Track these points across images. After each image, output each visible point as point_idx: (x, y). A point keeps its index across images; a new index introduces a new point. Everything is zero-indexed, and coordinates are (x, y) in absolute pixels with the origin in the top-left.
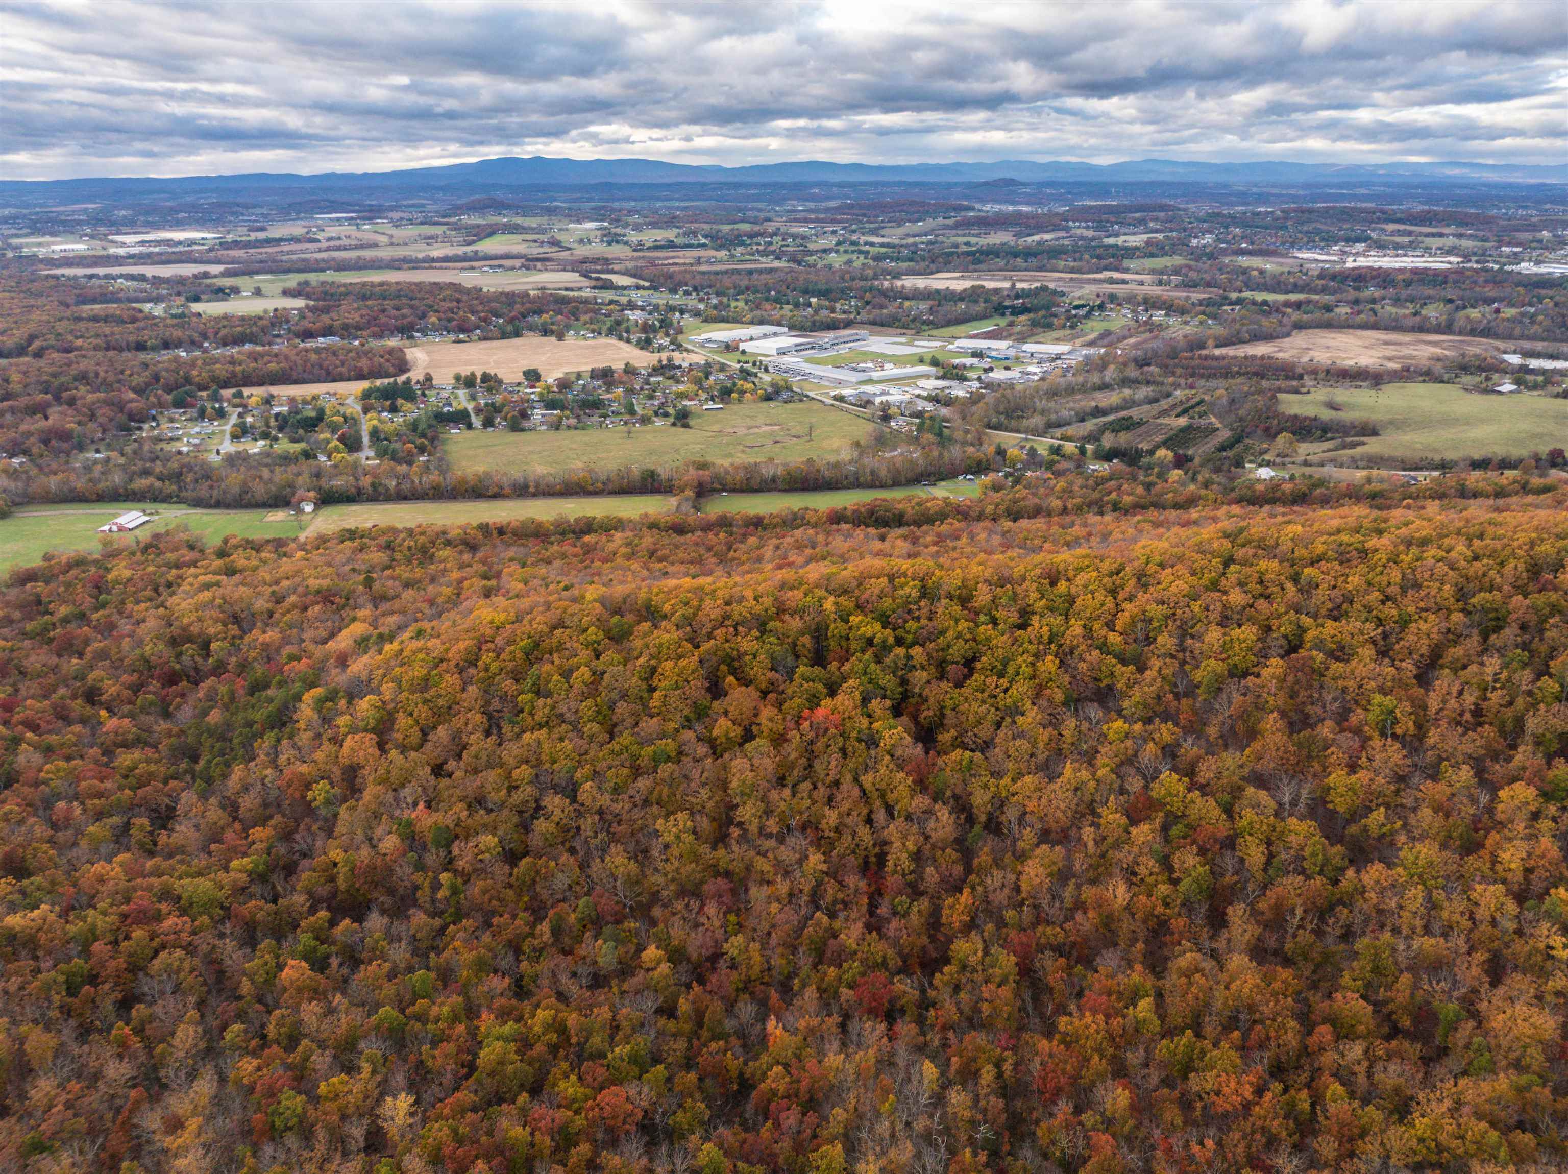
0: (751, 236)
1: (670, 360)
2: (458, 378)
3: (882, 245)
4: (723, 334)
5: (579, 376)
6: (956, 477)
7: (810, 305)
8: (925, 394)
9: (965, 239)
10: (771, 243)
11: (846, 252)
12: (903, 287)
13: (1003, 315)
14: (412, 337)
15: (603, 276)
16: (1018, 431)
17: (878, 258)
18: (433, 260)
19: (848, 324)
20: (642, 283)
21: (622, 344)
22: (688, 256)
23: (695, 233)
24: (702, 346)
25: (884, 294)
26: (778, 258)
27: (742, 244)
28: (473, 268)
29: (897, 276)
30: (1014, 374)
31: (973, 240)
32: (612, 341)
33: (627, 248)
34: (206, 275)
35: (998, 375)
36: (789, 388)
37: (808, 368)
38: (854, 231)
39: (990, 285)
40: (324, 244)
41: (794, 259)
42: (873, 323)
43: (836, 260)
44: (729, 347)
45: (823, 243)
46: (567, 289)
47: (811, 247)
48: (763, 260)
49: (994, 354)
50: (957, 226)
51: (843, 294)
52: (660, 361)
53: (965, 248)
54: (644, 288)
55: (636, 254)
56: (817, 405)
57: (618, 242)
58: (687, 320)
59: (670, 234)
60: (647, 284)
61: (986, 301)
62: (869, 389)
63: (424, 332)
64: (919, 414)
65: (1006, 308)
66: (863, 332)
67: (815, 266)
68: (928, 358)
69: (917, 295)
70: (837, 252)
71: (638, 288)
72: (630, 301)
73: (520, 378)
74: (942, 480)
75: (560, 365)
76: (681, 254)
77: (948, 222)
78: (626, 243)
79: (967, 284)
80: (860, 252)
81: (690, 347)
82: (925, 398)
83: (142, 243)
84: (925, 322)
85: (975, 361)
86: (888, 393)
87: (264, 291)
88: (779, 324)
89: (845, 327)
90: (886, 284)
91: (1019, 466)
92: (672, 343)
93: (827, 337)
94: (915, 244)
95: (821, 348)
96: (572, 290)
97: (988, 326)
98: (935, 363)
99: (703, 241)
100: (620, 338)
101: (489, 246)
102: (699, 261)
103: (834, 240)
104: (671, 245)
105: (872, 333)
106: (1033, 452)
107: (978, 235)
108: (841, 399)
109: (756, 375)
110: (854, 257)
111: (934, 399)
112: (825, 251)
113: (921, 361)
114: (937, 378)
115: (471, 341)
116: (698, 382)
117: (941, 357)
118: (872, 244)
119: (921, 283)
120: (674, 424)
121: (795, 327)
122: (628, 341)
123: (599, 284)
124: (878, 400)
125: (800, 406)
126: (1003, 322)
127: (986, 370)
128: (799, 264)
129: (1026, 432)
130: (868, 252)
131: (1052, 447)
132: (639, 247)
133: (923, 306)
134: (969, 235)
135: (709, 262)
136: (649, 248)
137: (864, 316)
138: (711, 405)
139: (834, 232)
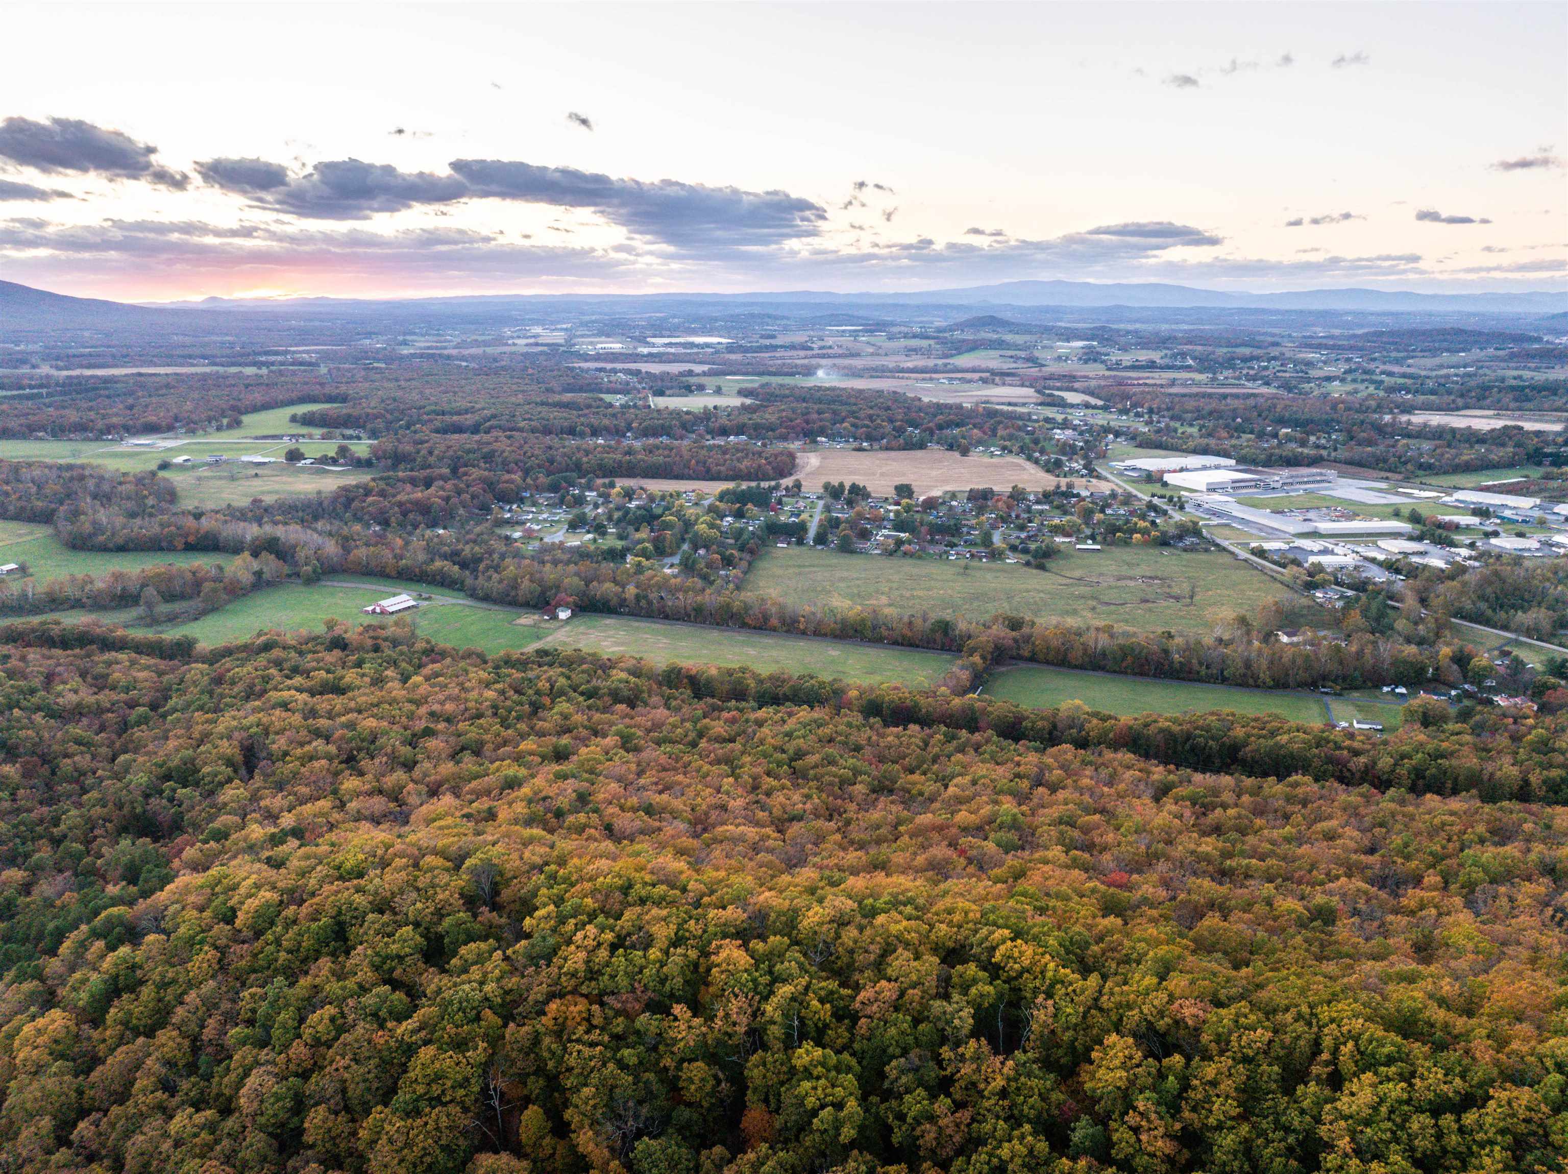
0: (1245, 360)
1: (1070, 486)
2: (827, 486)
3: (1404, 376)
4: (1151, 462)
5: (954, 496)
6: (1377, 686)
7: (1275, 435)
8: (1381, 557)
9: (1515, 373)
10: (1266, 368)
11: (1354, 381)
12: (1409, 423)
13: (1539, 464)
14: (815, 442)
15: (1057, 393)
16: (1505, 628)
17: (1391, 390)
18: (903, 370)
19: (1314, 462)
20: (1093, 401)
21: (1029, 465)
22: (1160, 377)
23: (1183, 355)
24: (1120, 474)
25: (1380, 429)
26: (1267, 384)
27: (1233, 367)
28: (931, 379)
29: (1408, 409)
30: (1531, 543)
31: (1526, 374)
32: (1020, 460)
33: (1102, 366)
34: (690, 373)
35: (1506, 543)
36: (1197, 532)
37: (1238, 511)
38: (1374, 360)
39: (1529, 426)
40: (816, 352)
41: (1287, 386)
42: (1350, 462)
43: (1337, 390)
44: (1151, 478)
45: (1330, 370)
46: (1010, 404)
47: (1313, 373)
48: (1250, 384)
49: (1507, 513)
50: (1512, 356)
51: (1326, 426)
52: (1058, 487)
53: (1514, 383)
54: (1095, 407)
55: (1108, 373)
56: (1225, 559)
57: (1095, 361)
58: (1120, 445)
59: (1156, 356)
60: (1100, 403)
61: (1517, 445)
62: (1307, 544)
63: (831, 437)
64: (1361, 586)
65: (1547, 455)
66: (1331, 473)
67: (1307, 394)
68: (1406, 512)
69: (1423, 433)
70: (1343, 380)
71: (1087, 406)
72: (1065, 419)
73: (891, 493)
74: (1356, 688)
75: (945, 481)
76: (1156, 375)
77: (1501, 353)
78: (1103, 362)
79: (1499, 424)
80: (1372, 382)
81: (1104, 473)
82: (1380, 564)
83: (670, 345)
84: (1421, 466)
85: (1474, 520)
86: (1332, 552)
87: (724, 389)
88: (1227, 455)
89: (1309, 465)
90: (1387, 418)
91: (1489, 683)
92: (1085, 467)
93: (1279, 476)
94: (1447, 376)
95: (1268, 488)
96: (1015, 405)
97: (1512, 478)
98: (1415, 518)
99: (1191, 362)
100: (1029, 458)
101: (964, 360)
102: (1173, 383)
103: (1343, 367)
104: (1151, 366)
105: (1342, 475)
106: (1518, 665)
107: (1536, 369)
108: (1261, 553)
109: (1165, 513)
110: (1361, 387)
111: (1391, 566)
112: (1329, 379)
113: (1397, 514)
114: (1411, 538)
115: (871, 450)
116: (1087, 514)
117: (1424, 512)
118: (1390, 374)
119: (1436, 419)
120: (1028, 564)
121: (1245, 461)
122: (1036, 462)
123: (1049, 400)
124: (1312, 559)
125: (1203, 557)
126: (1536, 473)
127: (1487, 535)
128: (1290, 390)
129: (1515, 631)
130: (1382, 382)
131: (1551, 661)
132: (1118, 366)
133: (1426, 446)
134: (1524, 368)
135: (1184, 385)
136: (1126, 368)
137: (1342, 453)
138: (1090, 545)
139: (1348, 360)
